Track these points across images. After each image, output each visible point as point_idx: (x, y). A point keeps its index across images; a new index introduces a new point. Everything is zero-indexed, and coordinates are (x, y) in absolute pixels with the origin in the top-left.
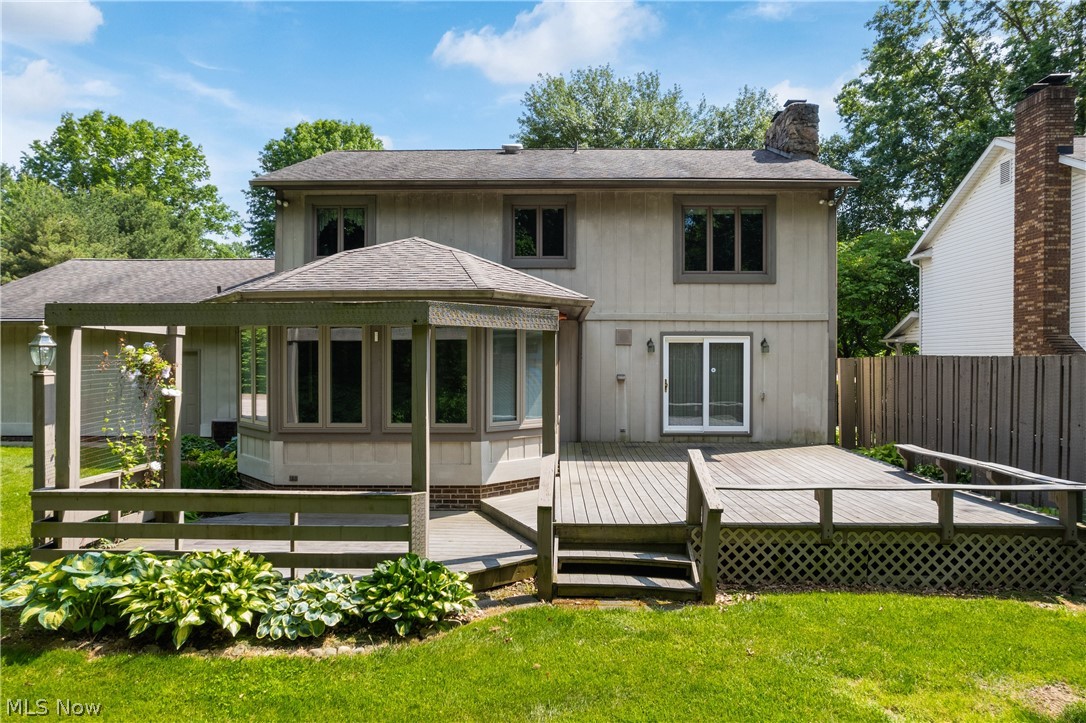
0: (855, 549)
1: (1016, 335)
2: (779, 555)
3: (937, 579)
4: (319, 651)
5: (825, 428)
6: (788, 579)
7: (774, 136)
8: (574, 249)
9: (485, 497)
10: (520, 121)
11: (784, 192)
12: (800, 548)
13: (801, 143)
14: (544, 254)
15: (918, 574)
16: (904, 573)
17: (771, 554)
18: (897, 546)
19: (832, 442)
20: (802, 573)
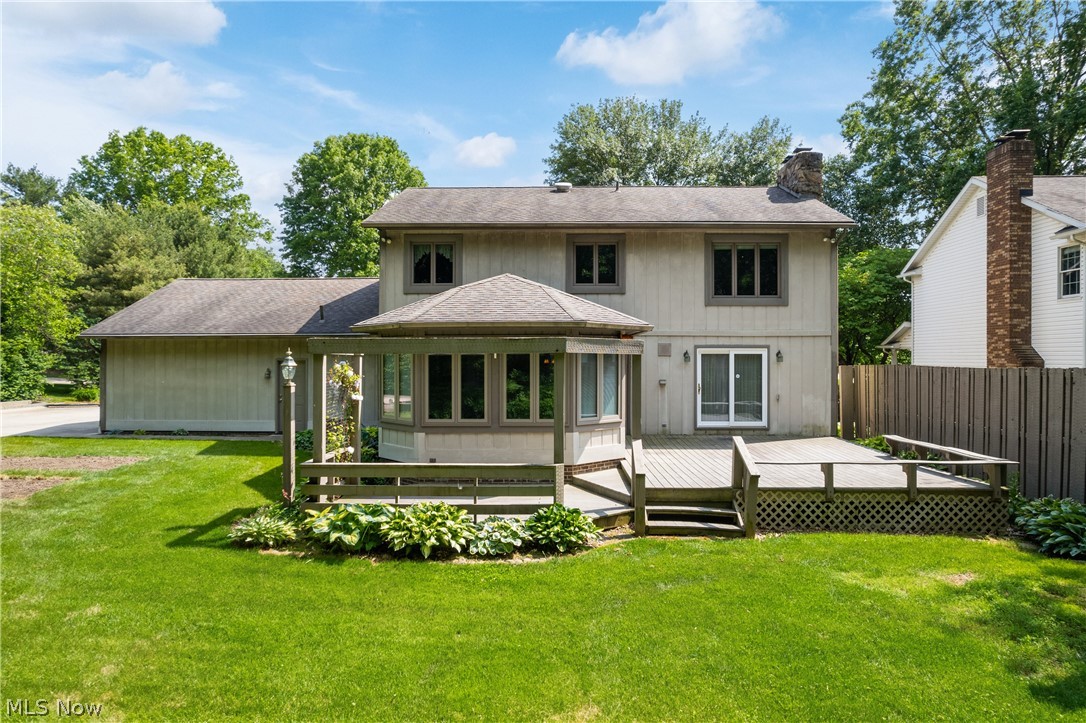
0: (849, 505)
1: (989, 345)
2: (796, 509)
3: (906, 526)
4: (512, 561)
5: (828, 423)
6: (803, 526)
7: (785, 177)
8: (624, 278)
9: (575, 473)
10: (552, 147)
11: (796, 231)
12: (811, 504)
13: (808, 186)
14: (600, 282)
15: (893, 522)
16: (883, 522)
17: (791, 509)
18: (878, 503)
19: (835, 434)
20: (813, 522)
